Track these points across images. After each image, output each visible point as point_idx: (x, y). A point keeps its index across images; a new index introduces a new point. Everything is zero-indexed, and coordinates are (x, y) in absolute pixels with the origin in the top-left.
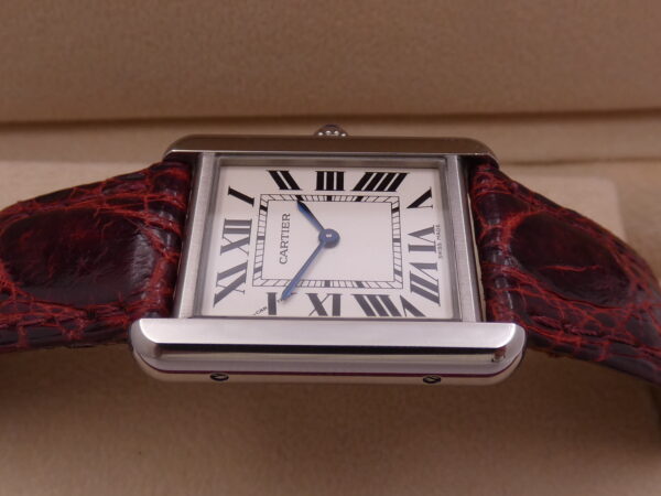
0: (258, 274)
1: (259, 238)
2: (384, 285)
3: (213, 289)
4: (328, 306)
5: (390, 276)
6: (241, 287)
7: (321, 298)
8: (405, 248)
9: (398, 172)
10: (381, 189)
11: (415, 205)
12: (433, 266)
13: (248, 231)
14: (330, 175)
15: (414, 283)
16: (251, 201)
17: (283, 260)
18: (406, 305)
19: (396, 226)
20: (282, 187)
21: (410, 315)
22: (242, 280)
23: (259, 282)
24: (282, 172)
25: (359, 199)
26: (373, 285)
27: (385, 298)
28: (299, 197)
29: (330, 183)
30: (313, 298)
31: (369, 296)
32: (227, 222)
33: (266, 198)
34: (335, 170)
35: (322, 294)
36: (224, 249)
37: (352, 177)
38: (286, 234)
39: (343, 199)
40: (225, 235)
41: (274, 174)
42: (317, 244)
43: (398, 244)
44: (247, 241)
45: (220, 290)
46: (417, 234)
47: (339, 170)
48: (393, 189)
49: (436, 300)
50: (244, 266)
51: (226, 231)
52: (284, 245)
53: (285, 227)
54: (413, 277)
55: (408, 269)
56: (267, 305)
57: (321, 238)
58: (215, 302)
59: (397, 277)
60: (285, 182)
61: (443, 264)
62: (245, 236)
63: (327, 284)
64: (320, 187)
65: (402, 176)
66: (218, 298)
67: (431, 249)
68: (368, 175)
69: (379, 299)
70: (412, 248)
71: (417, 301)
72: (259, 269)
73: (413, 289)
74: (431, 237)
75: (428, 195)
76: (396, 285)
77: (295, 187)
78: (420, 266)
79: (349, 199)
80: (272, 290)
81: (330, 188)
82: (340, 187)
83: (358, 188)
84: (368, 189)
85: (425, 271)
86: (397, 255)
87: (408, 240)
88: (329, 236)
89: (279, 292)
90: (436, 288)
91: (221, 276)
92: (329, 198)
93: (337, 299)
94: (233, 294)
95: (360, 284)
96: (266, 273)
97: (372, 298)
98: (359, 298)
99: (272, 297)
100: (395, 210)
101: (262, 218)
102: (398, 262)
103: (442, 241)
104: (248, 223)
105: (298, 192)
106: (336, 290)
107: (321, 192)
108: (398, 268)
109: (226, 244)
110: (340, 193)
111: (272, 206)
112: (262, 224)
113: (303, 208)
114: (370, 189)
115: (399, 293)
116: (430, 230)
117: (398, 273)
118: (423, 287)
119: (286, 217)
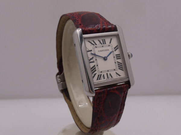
1: (103, 46)
2: (98, 70)
3: (90, 40)
4: (91, 61)
6: (92, 45)
8: (107, 73)
9: (124, 69)
10: (119, 66)
11: (117, 73)
12: (104, 78)
13: (103, 44)
14: (120, 56)
16: (110, 43)
18: (95, 74)
20: (115, 48)
21: (93, 75)
22: (93, 45)
23: (94, 48)
24: (118, 48)
25: (115, 63)
26: (98, 68)
27: (96, 70)
28: (113, 52)
29: (118, 57)
30: (93, 58)
32: (105, 40)
33: (111, 45)
34: (121, 57)
35: (94, 59)
36: (99, 41)
37: (120, 61)
41: (117, 46)
42: (104, 57)
43: (107, 71)
44: (101, 44)
46: (110, 74)
47: (121, 58)
48: (119, 69)
49: (97, 79)
50: (96, 44)
51: (103, 40)
52: (102, 51)
54: (101, 75)
55: (102, 74)
56: (89, 50)
57: (105, 57)
58: (88, 41)
59: (100, 72)
61: (105, 80)
62: (102, 43)
63: (96, 60)
64: (116, 55)
65: (123, 70)
66: (89, 42)
67: (108, 77)
68: (121, 64)
70: (107, 74)
71: (96, 76)
72: (96, 47)
73: (99, 75)
74: (110, 77)
75: (120, 75)
76: (99, 72)
77: (115, 50)
78: (104, 76)
80: (93, 50)
81: (116, 57)
82: (117, 59)
83: (118, 62)
87: (109, 73)
88: (106, 58)
89: (93, 52)
90: (100, 79)
91: (93, 41)
92: (114, 57)
93: (93, 62)
94: (90, 44)
95: (97, 66)
96: (96, 49)
97: (95, 68)
98: (95, 66)
99: (91, 51)
100: (115, 70)
101: (107, 46)
102: (104, 72)
103: (110, 79)
104: (105, 43)
105: (114, 51)
106: (95, 61)
107: (115, 56)
108: (102, 72)
109: (100, 40)
110: (116, 59)
111: (110, 47)
112: (106, 46)
113: (111, 53)
114: (118, 64)
115: (97, 73)
116: (112, 77)
117: (101, 72)
118: (99, 77)
119: (108, 50)
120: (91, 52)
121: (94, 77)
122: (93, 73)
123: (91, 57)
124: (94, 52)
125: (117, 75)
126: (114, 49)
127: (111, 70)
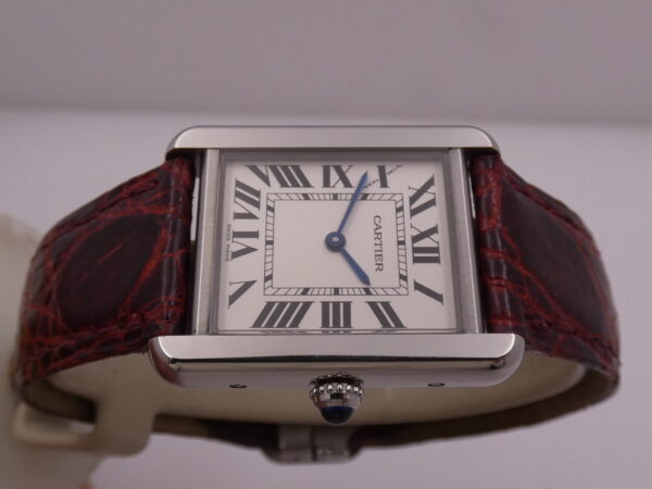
0: (399, 205)
1: (403, 243)
2: (284, 197)
3: (437, 190)
4: (334, 176)
5: (278, 206)
6: (412, 193)
7: (341, 184)
8: (262, 235)
10: (283, 304)
11: (248, 285)
12: (238, 216)
13: (415, 250)
15: (256, 199)
16: (418, 287)
17: (377, 219)
18: (266, 179)
19: (269, 259)
20: (386, 305)
21: (262, 169)
22: (413, 199)
23: (398, 198)
25: (305, 291)
26: (294, 197)
27: (284, 184)
28: (368, 292)
29: (337, 316)
30: (347, 184)
31: (298, 186)
32: (436, 260)
33: (402, 291)
35: (340, 188)
36: (434, 230)
37: (312, 319)
38: (378, 248)
39: (322, 292)
40: (435, 245)
41: (398, 324)
42: (345, 231)
43: (269, 239)
44: (415, 239)
45: (432, 189)
46: (249, 250)
47: (327, 329)
48: (270, 305)
49: (239, 184)
50: (414, 212)
51: (436, 250)
52: (378, 235)
53: (379, 256)
54: (257, 204)
55: (261, 213)
56: (388, 177)
57: (343, 241)
58: (432, 179)
59: (271, 204)
60: (387, 317)
61: (228, 218)
63: (335, 197)
64: (347, 305)
65: (259, 323)
66: (431, 183)
67: (238, 235)
69: (289, 184)
70: (255, 235)
71: (255, 182)
72: (400, 209)
73: (258, 194)
74: (235, 247)
75: (233, 299)
76: (272, 197)
77: (373, 305)
78: (250, 216)
79: (316, 292)
80: (384, 190)
81: (336, 305)
82: (325, 305)
83: (307, 305)
84: (297, 304)
85: (244, 211)
86: (270, 227)
87: (258, 244)
89: (374, 188)
90: (238, 195)
91: (432, 203)
92: (336, 291)
93: (327, 183)
94: (418, 186)
95: (306, 197)
96: (391, 207)
97: (295, 185)
98: (307, 184)
99: (384, 184)
100: (269, 278)
101: (403, 266)
102: (270, 220)
103: (225, 242)
104: (416, 260)
105: (370, 299)
107: (346, 299)
108: (270, 213)
109: (434, 236)
110: (325, 299)
111: (395, 281)
112: (402, 259)
113: (364, 278)
114: (294, 305)
115: (270, 190)
116: (236, 254)
118: (249, 195)
119: (380, 267)
120: (379, 184)
121: (254, 169)
122: (274, 169)
123: (354, 176)
124: (376, 197)
125: (238, 286)
126: (385, 299)
127: (269, 260)
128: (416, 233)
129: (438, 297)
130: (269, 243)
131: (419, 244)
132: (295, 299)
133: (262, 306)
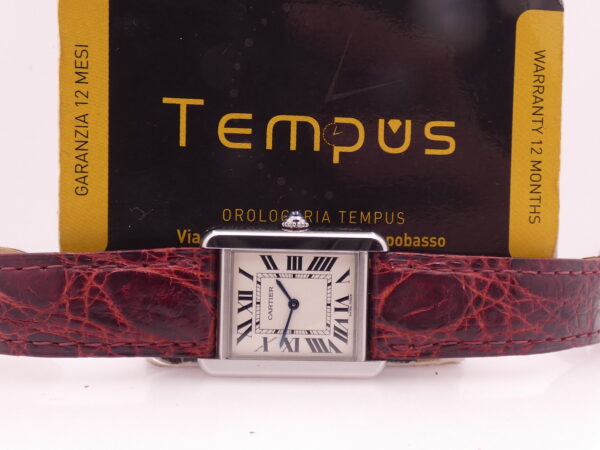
0: (258, 326)
1: (257, 303)
2: (320, 333)
3: (236, 334)
4: (293, 345)
5: (324, 327)
6: (250, 334)
7: (289, 340)
8: (333, 310)
9: (332, 256)
10: (322, 269)
11: (340, 281)
12: (346, 321)
13: (251, 299)
14: (295, 258)
15: (336, 331)
16: (251, 277)
17: (270, 318)
18: (331, 344)
20: (269, 268)
21: (332, 350)
22: (250, 329)
23: (258, 331)
24: (268, 256)
25: (310, 276)
26: (315, 332)
27: (321, 340)
28: (278, 275)
29: (294, 264)
32: (240, 292)
33: (260, 275)
34: (298, 255)
36: (240, 310)
37: (306, 264)
38: (271, 301)
39: (302, 276)
40: (240, 301)
41: (264, 258)
43: (329, 307)
44: (251, 305)
45: (239, 336)
46: (340, 301)
47: (300, 255)
48: (329, 269)
49: (345, 341)
50: (250, 321)
51: (240, 298)
52: (270, 308)
53: (271, 296)
54: (336, 328)
55: (334, 323)
56: (263, 344)
57: (290, 305)
58: (238, 343)
59: (328, 328)
60: (270, 263)
61: (351, 320)
62: (250, 302)
63: (293, 332)
64: (289, 268)
65: (334, 260)
66: (239, 340)
67: (346, 310)
68: (316, 259)
69: (318, 341)
70: (337, 310)
71: (337, 342)
72: (258, 323)
73: (335, 335)
74: (346, 302)
75: (347, 273)
76: (327, 332)
77: (275, 268)
78: (339, 321)
79: (305, 276)
80: (265, 336)
81: (294, 269)
82: (300, 268)
83: (310, 269)
85: (342, 324)
86: (328, 314)
87: (335, 305)
89: (270, 337)
90: (346, 334)
91: (240, 327)
92: (294, 276)
93: (297, 340)
94: (246, 338)
95: (309, 332)
96: (262, 325)
97: (314, 340)
98: (308, 340)
99: (265, 339)
100: (329, 284)
101: (259, 290)
102: (328, 318)
103: (352, 305)
104: (251, 293)
105: (277, 271)
106: (297, 336)
107: (290, 272)
108: (328, 322)
109: (240, 307)
110: (300, 272)
111: (263, 281)
112: (258, 294)
113: (279, 283)
114: (316, 269)
115: (328, 337)
116: (346, 298)
117: (328, 325)
118: (340, 334)
119: (271, 289)
120: (268, 340)
121: (337, 351)
122: (326, 351)
124: (270, 331)
125: (345, 280)
126: (270, 271)
127: (329, 295)
128: (250, 309)
129: (241, 271)
130: (329, 305)
131: (248, 302)
132: (315, 272)
133: (332, 269)
